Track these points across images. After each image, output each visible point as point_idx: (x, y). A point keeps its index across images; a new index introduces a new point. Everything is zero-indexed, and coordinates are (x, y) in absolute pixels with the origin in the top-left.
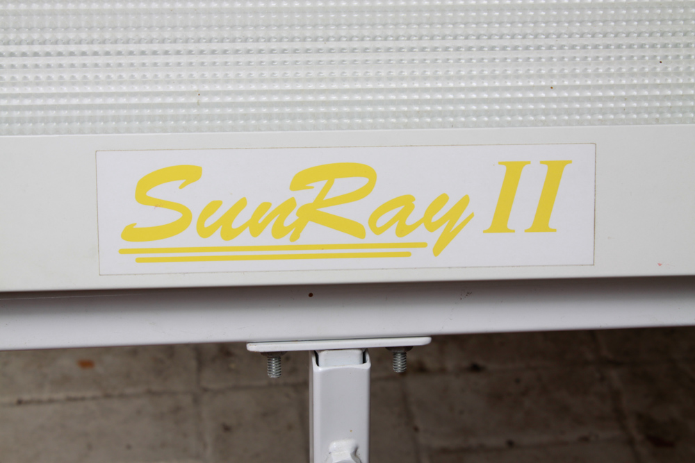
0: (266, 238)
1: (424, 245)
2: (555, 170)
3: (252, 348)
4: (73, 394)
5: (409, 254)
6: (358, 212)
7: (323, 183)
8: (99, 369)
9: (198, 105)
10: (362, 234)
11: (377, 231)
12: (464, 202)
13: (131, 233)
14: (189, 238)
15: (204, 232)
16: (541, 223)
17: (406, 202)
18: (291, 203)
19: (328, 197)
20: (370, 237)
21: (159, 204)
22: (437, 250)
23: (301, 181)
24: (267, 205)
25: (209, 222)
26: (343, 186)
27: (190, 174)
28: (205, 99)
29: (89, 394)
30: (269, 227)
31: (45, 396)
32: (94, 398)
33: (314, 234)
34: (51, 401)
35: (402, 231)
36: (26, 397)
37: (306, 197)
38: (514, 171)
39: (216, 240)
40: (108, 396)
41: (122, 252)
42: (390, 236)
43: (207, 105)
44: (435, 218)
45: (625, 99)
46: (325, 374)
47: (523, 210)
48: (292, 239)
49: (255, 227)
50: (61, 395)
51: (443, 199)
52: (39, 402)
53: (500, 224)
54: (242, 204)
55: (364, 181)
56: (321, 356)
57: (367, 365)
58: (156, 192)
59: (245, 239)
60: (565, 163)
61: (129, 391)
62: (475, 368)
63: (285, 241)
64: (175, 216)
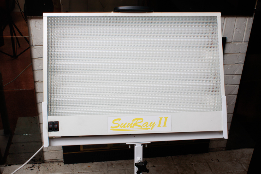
0: (129, 128)
1: (150, 128)
2: (166, 119)
3: (127, 144)
4: (87, 171)
5: (148, 130)
6: (141, 124)
7: (136, 121)
8: (91, 167)
9: (120, 111)
10: (141, 127)
11: (144, 127)
12: (155, 123)
13: (112, 127)
14: (119, 128)
15: (121, 127)
16: (165, 125)
17: (147, 123)
18: (132, 123)
19: (137, 122)
20: (143, 128)
21: (115, 123)
22: (151, 129)
23: (133, 120)
24: (129, 124)
25: (122, 126)
26: (139, 121)
27: (119, 120)
28: (121, 110)
29: (90, 171)
30: (130, 126)
31: (82, 172)
32: (91, 172)
33: (135, 127)
34: (83, 172)
35: (147, 127)
36: (79, 172)
37: (134, 122)
38: (161, 119)
39: (123, 128)
40: (93, 172)
41: (111, 130)
42: (145, 127)
43: (121, 111)
44: (151, 125)
45: (175, 109)
46: (137, 147)
47: (162, 124)
48: (133, 128)
49: (128, 126)
50: (85, 172)
51: (152, 122)
52: (82, 173)
53: (159, 126)
54: (126, 123)
55: (142, 120)
56: (136, 145)
57: (142, 146)
58: (115, 122)
59: (126, 128)
60: (167, 118)
61: (96, 171)
62: (154, 166)
63: (132, 128)
64: (118, 125)
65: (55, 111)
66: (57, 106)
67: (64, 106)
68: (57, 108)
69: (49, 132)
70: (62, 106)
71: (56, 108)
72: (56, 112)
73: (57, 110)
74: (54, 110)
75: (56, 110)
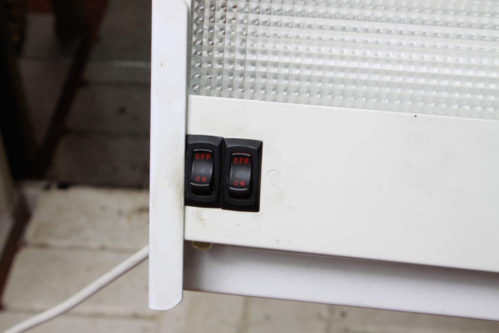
65: (243, 52)
66: (263, 18)
67: (297, 20)
68: (261, 30)
69: (189, 208)
70: (285, 19)
71: (251, 29)
72: (250, 57)
73: (258, 46)
74: (237, 43)
75: (249, 44)
